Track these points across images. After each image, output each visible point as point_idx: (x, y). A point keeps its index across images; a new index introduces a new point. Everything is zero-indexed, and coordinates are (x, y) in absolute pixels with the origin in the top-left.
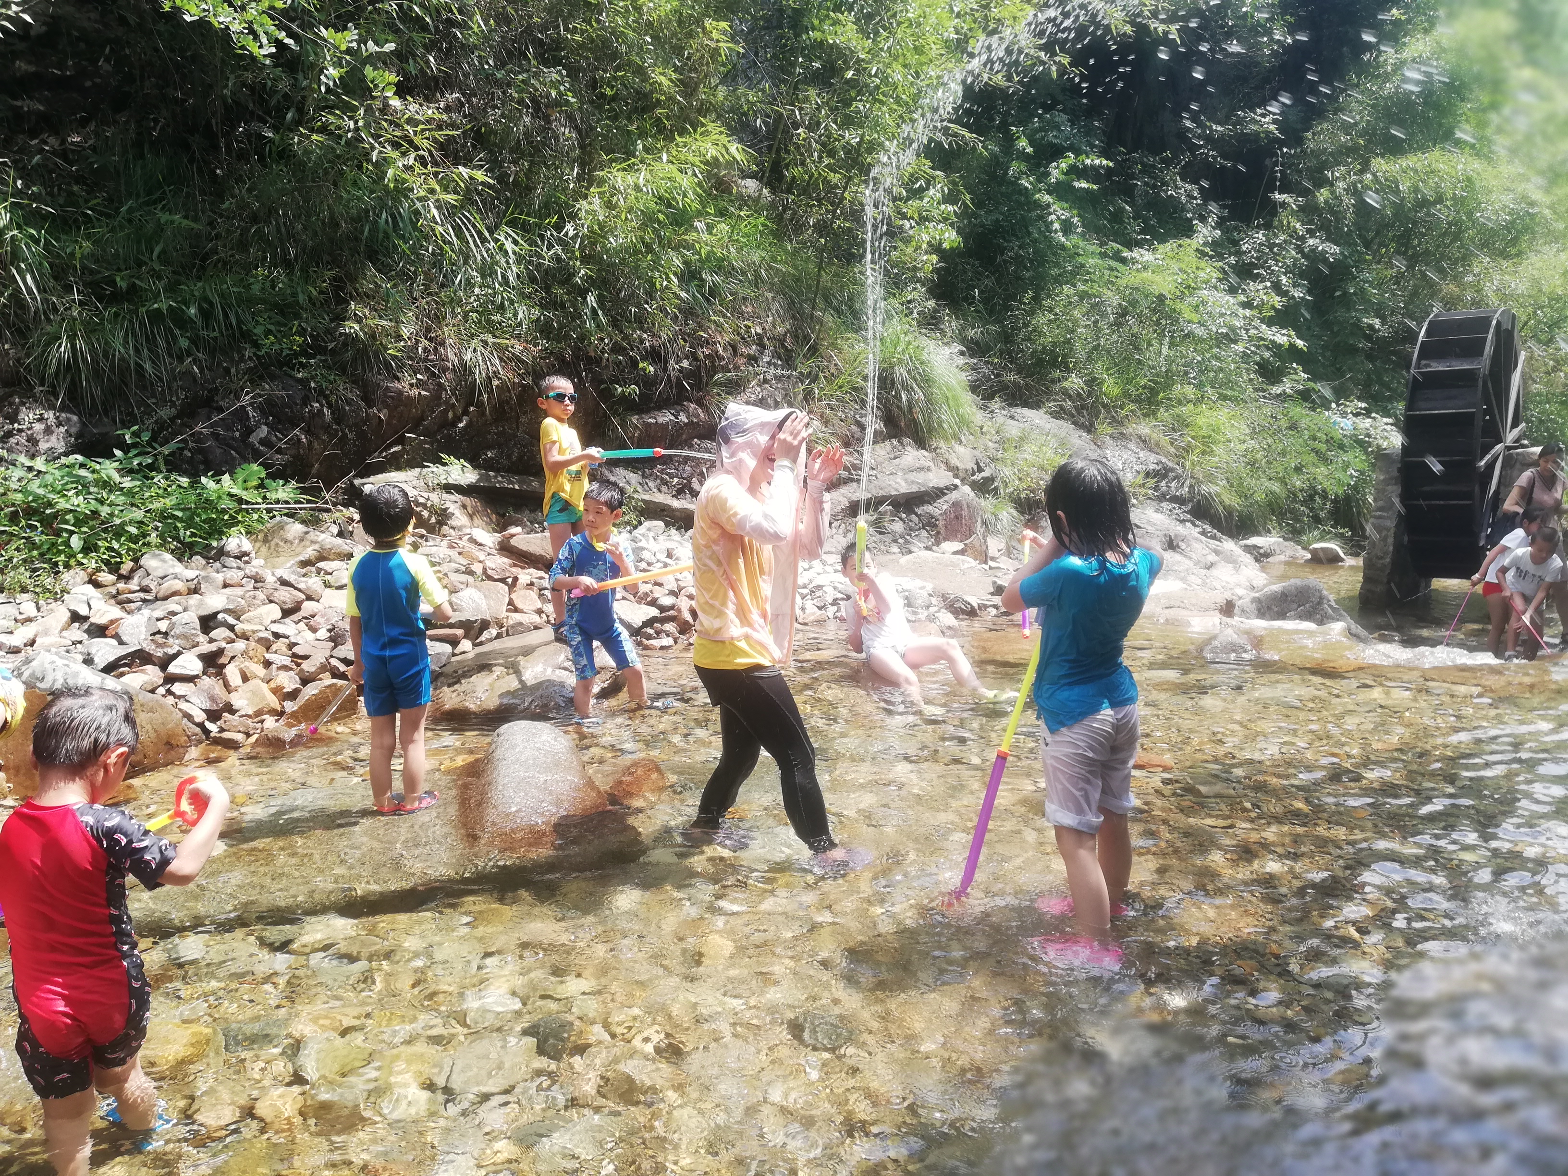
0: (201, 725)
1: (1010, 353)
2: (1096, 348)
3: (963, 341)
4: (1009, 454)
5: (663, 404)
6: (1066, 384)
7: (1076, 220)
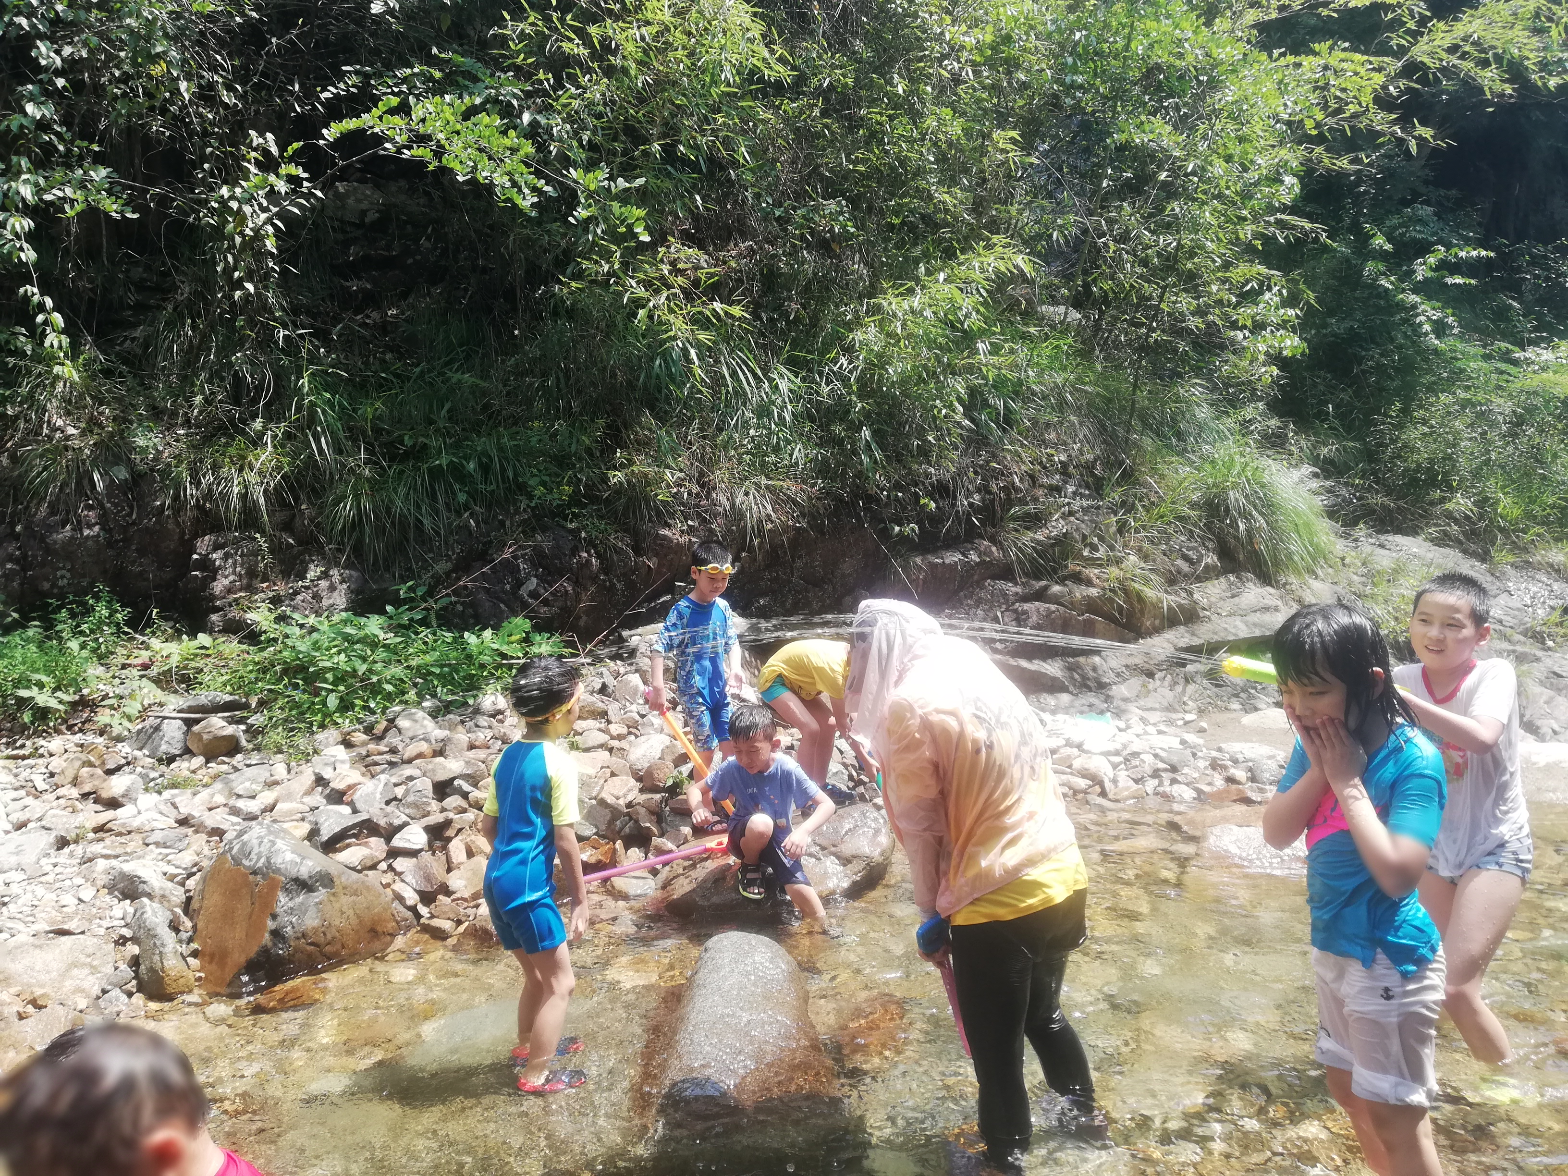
0: (413, 909)
1: (1374, 473)
2: (1487, 462)
3: (1315, 460)
4: (1380, 590)
5: (952, 543)
6: (1450, 506)
7: (1450, 320)
